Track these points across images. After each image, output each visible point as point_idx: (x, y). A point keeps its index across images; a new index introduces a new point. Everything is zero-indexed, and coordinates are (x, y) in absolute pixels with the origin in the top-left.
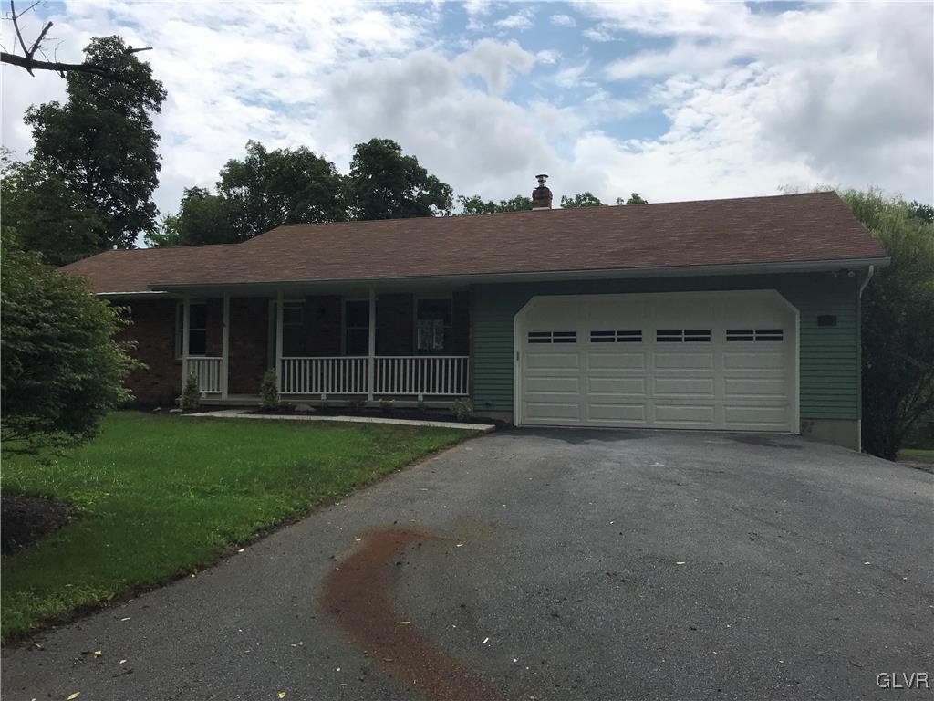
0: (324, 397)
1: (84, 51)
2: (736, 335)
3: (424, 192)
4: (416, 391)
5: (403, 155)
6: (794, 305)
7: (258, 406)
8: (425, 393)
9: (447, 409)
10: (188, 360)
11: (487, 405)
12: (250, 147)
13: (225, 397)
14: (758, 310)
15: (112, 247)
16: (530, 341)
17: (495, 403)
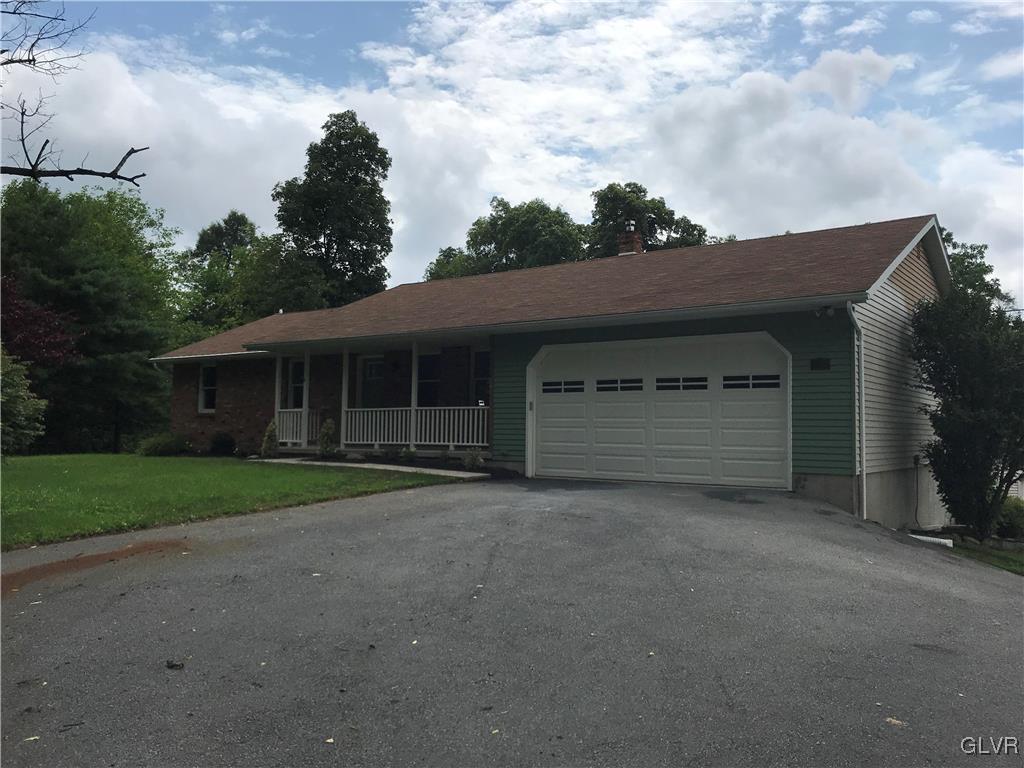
0: (376, 447)
1: (323, 127)
2: (733, 382)
3: (674, 235)
4: (449, 441)
5: (649, 198)
6: (788, 348)
7: (315, 455)
8: (456, 443)
9: (459, 459)
10: (280, 412)
11: (504, 455)
12: (495, 204)
13: (304, 446)
14: (757, 353)
15: (278, 312)
16: (545, 391)
17: (511, 453)
